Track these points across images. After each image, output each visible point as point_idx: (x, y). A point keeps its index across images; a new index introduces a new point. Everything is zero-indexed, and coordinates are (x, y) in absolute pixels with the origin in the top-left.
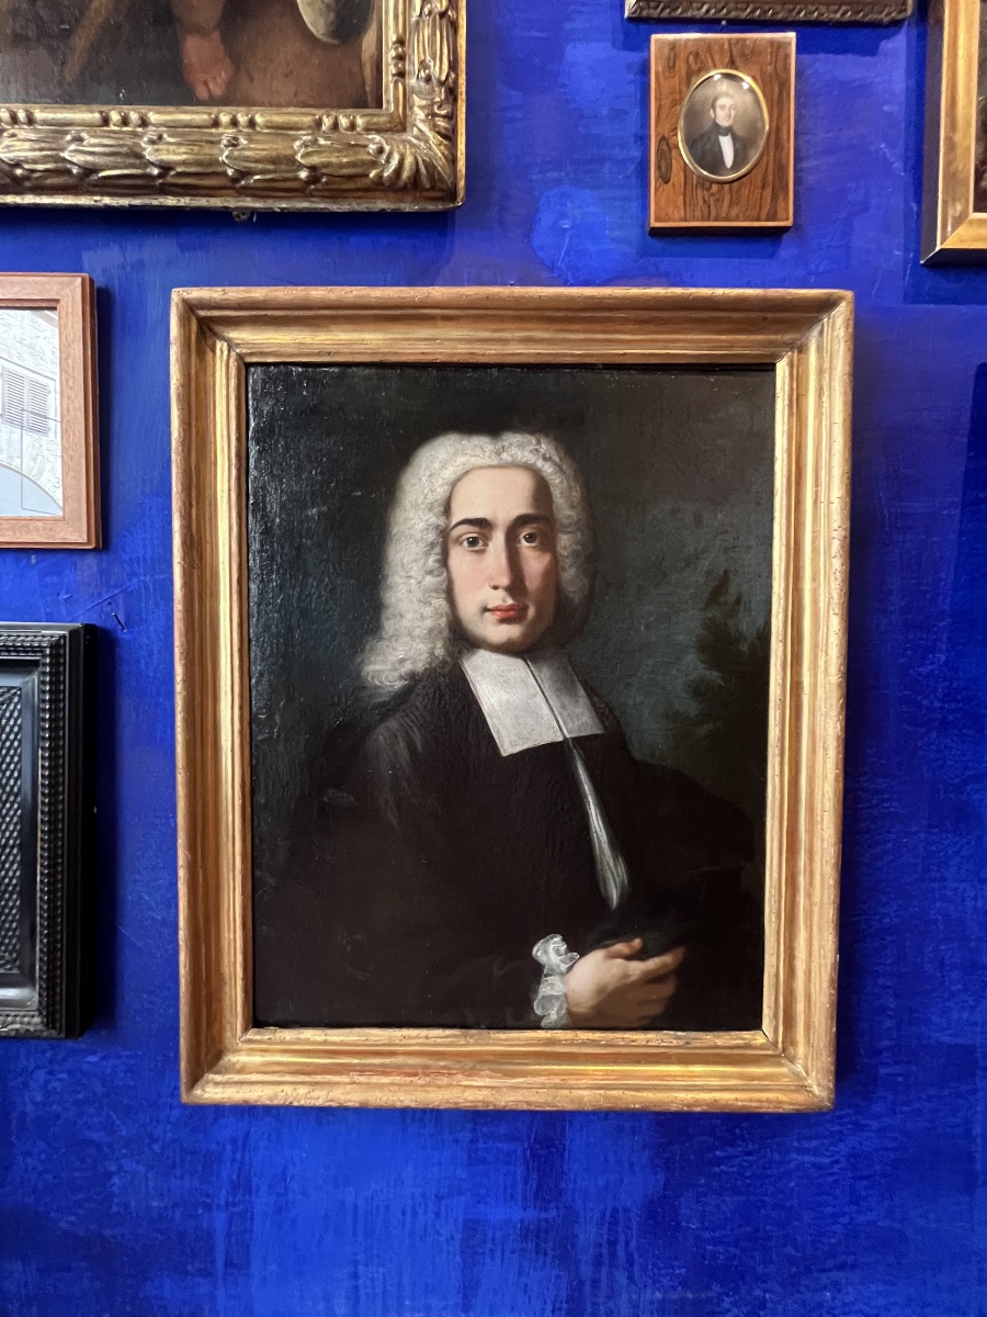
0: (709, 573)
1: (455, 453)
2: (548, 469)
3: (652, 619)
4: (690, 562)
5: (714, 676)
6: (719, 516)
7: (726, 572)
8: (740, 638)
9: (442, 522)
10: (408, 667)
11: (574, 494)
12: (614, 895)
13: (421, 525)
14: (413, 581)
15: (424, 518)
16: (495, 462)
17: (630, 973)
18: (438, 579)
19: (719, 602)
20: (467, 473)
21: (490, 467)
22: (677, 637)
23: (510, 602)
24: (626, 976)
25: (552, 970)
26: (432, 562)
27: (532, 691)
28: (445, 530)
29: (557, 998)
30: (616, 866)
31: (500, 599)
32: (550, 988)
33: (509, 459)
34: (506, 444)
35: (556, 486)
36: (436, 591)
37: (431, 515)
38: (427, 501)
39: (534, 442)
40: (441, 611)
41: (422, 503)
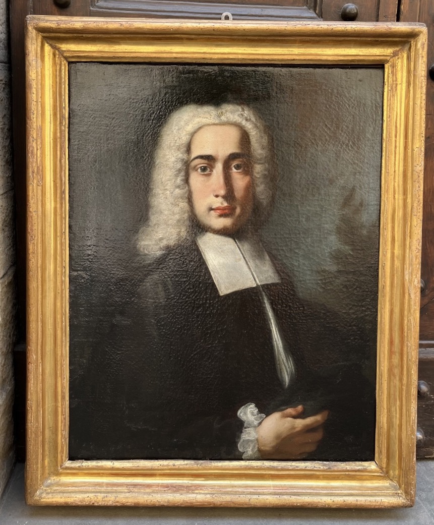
0: (343, 188)
1: (194, 116)
2: (249, 126)
3: (310, 215)
4: (332, 181)
5: (347, 249)
6: (350, 154)
7: (354, 187)
8: (363, 226)
9: (185, 157)
10: (164, 243)
11: (264, 140)
12: (287, 379)
13: (173, 159)
14: (168, 192)
15: (175, 155)
16: (217, 122)
17: (296, 426)
18: (183, 191)
19: (350, 205)
20: (200, 128)
21: (214, 124)
22: (325, 226)
23: (226, 204)
24: (293, 428)
25: (249, 424)
26: (179, 181)
27: (238, 257)
28: (187, 161)
29: (252, 441)
30: (287, 362)
31: (219, 203)
32: (248, 435)
33: (225, 119)
34: (224, 111)
35: (254, 135)
36: (182, 198)
37: (179, 152)
38: (177, 144)
39: (240, 110)
40: (185, 209)
41: (173, 146)
